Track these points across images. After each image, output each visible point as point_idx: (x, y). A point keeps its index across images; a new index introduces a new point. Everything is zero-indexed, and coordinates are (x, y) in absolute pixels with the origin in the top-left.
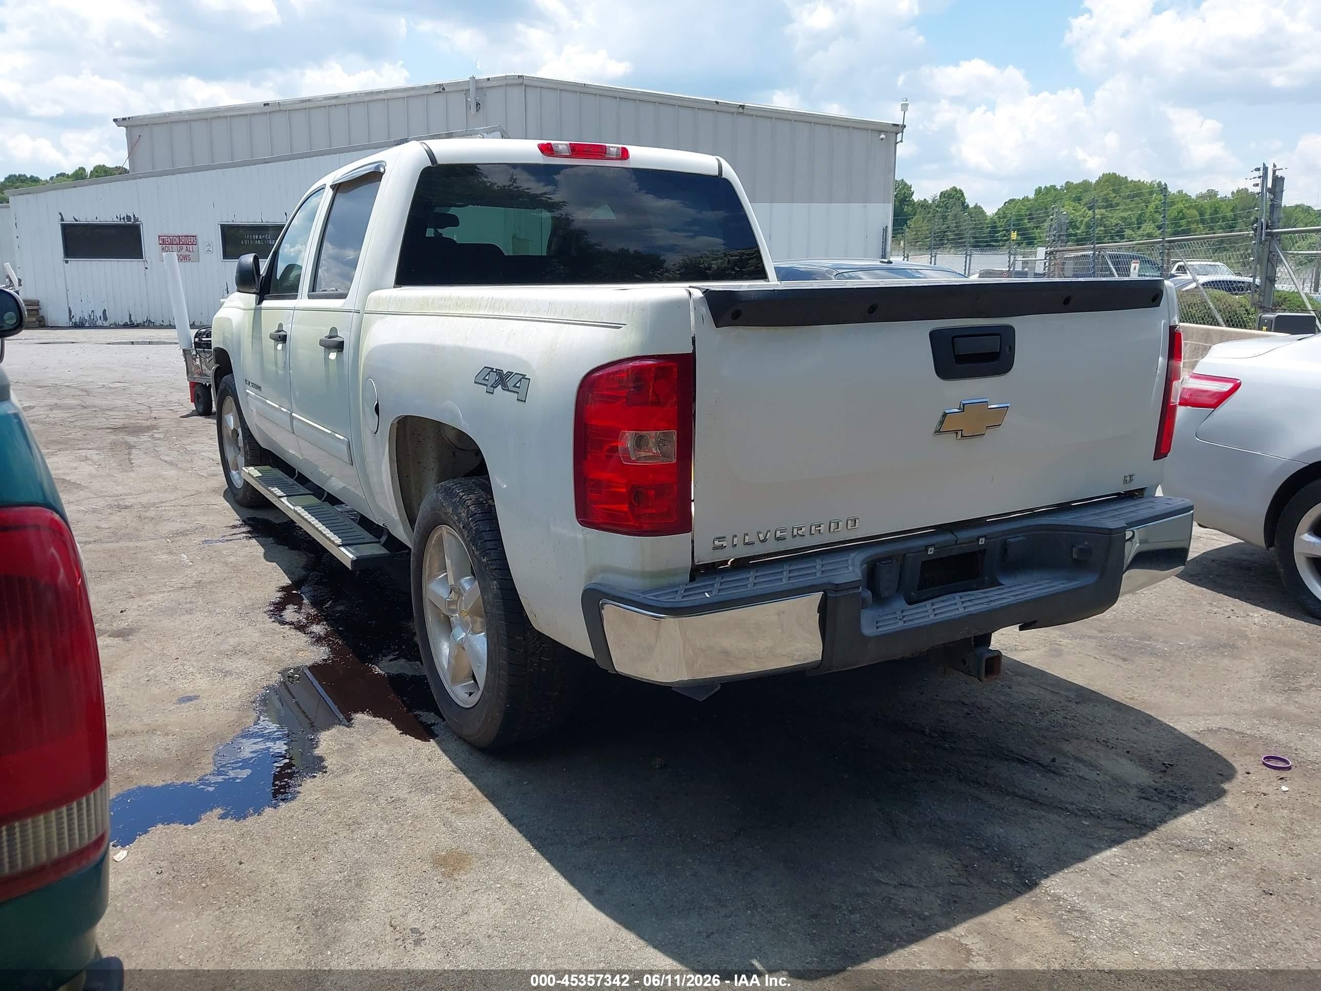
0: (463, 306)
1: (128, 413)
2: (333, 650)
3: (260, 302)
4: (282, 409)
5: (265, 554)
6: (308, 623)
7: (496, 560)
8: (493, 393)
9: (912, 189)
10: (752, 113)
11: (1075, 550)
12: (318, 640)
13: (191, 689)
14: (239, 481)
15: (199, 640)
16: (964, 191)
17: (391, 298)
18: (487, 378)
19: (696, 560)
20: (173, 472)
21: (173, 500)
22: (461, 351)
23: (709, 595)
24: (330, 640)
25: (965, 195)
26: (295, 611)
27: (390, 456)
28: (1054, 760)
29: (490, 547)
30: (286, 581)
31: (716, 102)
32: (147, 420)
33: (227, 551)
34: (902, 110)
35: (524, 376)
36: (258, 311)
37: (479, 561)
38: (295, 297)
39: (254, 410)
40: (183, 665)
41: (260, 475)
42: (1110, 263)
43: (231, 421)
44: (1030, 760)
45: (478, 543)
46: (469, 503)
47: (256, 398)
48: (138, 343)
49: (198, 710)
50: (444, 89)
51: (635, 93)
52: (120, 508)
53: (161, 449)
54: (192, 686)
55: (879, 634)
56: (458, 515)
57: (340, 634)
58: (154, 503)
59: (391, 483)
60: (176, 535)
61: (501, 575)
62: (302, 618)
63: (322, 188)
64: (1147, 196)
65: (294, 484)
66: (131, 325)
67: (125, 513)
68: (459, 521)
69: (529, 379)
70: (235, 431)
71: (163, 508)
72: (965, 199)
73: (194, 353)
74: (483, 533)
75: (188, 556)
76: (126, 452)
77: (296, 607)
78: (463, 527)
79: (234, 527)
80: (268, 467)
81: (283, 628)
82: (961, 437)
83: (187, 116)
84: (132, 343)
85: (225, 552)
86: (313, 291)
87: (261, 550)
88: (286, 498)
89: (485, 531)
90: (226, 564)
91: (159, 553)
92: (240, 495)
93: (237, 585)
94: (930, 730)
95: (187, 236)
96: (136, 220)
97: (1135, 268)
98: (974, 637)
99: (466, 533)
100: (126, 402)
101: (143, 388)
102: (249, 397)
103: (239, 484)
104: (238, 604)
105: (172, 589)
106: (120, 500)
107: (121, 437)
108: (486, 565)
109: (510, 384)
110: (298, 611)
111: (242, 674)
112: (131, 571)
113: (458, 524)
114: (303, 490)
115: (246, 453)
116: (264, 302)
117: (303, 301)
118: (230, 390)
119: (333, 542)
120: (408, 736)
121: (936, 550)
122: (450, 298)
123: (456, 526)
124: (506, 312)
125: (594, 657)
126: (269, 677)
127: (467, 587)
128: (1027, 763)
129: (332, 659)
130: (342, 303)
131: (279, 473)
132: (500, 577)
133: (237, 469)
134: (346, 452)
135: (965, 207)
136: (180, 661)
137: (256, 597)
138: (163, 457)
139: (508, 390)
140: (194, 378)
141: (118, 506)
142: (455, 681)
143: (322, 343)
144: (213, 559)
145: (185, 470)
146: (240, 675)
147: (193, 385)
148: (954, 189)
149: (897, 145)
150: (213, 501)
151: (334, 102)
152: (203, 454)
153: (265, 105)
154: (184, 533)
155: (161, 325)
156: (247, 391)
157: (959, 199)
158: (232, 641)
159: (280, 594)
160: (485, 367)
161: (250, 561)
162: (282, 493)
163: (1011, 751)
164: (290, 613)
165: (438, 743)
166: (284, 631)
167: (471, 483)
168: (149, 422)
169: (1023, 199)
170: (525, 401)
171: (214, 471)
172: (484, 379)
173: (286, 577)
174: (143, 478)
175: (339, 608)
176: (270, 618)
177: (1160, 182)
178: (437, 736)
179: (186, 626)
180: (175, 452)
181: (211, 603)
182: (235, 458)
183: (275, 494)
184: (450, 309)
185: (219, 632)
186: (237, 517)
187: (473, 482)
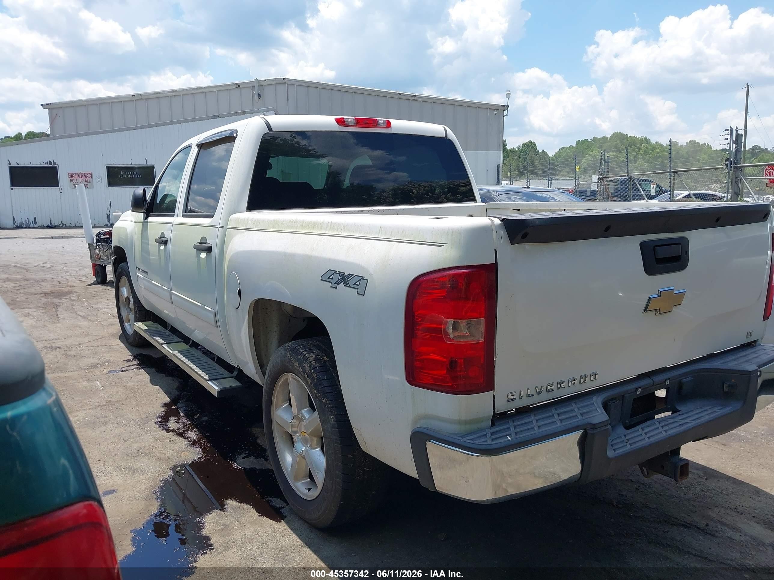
0: (307, 227)
1: (53, 283)
2: (204, 451)
3: (147, 218)
4: (164, 287)
5: (151, 380)
6: (185, 430)
7: (332, 400)
8: (336, 288)
9: (506, 142)
10: (420, 99)
11: (725, 385)
12: (194, 443)
13: (111, 484)
14: (130, 330)
15: (113, 445)
16: (536, 144)
17: (248, 220)
18: (331, 277)
19: (496, 410)
20: (85, 323)
21: (87, 342)
22: (307, 259)
23: (510, 438)
24: (201, 443)
25: (536, 145)
26: (175, 422)
27: (249, 324)
28: (707, 525)
29: (327, 392)
30: (167, 400)
31: (399, 93)
32: (65, 288)
33: (126, 379)
34: (507, 97)
35: (363, 278)
36: (145, 224)
37: (321, 401)
38: (173, 216)
39: (143, 287)
40: (104, 465)
41: (147, 328)
42: (638, 184)
43: (125, 292)
44: (691, 525)
45: (319, 388)
46: (311, 359)
47: (144, 279)
48: (56, 238)
49: (117, 501)
50: (239, 86)
51: (352, 88)
52: (53, 349)
53: (77, 307)
54: (111, 482)
55: (617, 455)
56: (303, 368)
57: (208, 439)
58: (75, 345)
59: (248, 342)
60: (91, 368)
61: (336, 411)
62: (180, 426)
63: (190, 146)
64: (639, 145)
65: (170, 335)
66: (51, 226)
67: (56, 352)
68: (304, 372)
69: (368, 280)
70: (128, 299)
71: (81, 348)
72: (536, 147)
73: (95, 245)
74: (322, 381)
75: (100, 382)
76: (54, 309)
77: (175, 418)
78: (307, 376)
79: (128, 361)
80: (151, 323)
81: (169, 435)
82: (659, 313)
83: (85, 102)
84: (52, 238)
85: (124, 379)
86: (185, 212)
87: (147, 377)
88: (166, 345)
89: (324, 380)
90: (126, 387)
91: (81, 380)
92: (131, 339)
93: (135, 403)
94: (616, 503)
95: (86, 173)
96: (55, 163)
97: (653, 187)
98: (671, 451)
99: (309, 381)
100: (51, 276)
101: (62, 267)
102: (138, 277)
103: (130, 331)
104: (137, 417)
105: (92, 407)
106: (52, 343)
107: (50, 299)
108: (326, 404)
109: (351, 283)
110: (177, 421)
111: (145, 471)
112: (63, 395)
113: (303, 374)
114: (177, 339)
115: (135, 313)
116: (149, 217)
117: (178, 219)
118: (125, 273)
119: (203, 378)
120: (265, 518)
121: (642, 390)
122: (297, 222)
123: (301, 375)
124: (344, 232)
125: (418, 479)
126: (164, 472)
127: (307, 416)
128: (690, 527)
129: (204, 457)
130: (210, 221)
131: (159, 327)
132: (336, 413)
133: (129, 321)
134: (213, 319)
135: (537, 152)
136: (101, 462)
137: (149, 412)
138: (78, 313)
139: (349, 287)
140: (95, 261)
141: (51, 347)
142: (296, 479)
143: (195, 247)
144: (117, 384)
145: (93, 321)
146: (144, 472)
147: (95, 266)
148: (530, 142)
149: (505, 117)
150: (113, 343)
151: (174, 94)
152: (104, 310)
153: (132, 96)
154: (96, 366)
155: (70, 226)
156: (137, 274)
157: (533, 148)
158: (136, 445)
159: (164, 409)
160: (330, 270)
161: (141, 385)
162: (163, 341)
163: (676, 518)
164: (172, 424)
165: (287, 523)
166: (170, 436)
167: (309, 344)
168: (67, 289)
169: (569, 147)
170: (364, 295)
171: (111, 321)
172: (329, 278)
173: (167, 396)
174: (67, 327)
175: (205, 419)
176: (160, 427)
177: (646, 137)
178: (286, 517)
179: (104, 435)
180: (85, 309)
181: (119, 417)
182: (128, 315)
183: (158, 341)
184: (297, 229)
185: (126, 439)
186: (130, 354)
187: (311, 344)
